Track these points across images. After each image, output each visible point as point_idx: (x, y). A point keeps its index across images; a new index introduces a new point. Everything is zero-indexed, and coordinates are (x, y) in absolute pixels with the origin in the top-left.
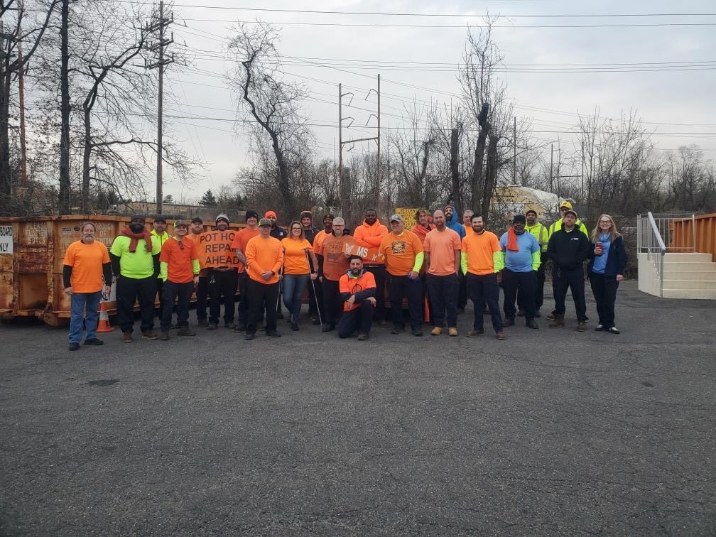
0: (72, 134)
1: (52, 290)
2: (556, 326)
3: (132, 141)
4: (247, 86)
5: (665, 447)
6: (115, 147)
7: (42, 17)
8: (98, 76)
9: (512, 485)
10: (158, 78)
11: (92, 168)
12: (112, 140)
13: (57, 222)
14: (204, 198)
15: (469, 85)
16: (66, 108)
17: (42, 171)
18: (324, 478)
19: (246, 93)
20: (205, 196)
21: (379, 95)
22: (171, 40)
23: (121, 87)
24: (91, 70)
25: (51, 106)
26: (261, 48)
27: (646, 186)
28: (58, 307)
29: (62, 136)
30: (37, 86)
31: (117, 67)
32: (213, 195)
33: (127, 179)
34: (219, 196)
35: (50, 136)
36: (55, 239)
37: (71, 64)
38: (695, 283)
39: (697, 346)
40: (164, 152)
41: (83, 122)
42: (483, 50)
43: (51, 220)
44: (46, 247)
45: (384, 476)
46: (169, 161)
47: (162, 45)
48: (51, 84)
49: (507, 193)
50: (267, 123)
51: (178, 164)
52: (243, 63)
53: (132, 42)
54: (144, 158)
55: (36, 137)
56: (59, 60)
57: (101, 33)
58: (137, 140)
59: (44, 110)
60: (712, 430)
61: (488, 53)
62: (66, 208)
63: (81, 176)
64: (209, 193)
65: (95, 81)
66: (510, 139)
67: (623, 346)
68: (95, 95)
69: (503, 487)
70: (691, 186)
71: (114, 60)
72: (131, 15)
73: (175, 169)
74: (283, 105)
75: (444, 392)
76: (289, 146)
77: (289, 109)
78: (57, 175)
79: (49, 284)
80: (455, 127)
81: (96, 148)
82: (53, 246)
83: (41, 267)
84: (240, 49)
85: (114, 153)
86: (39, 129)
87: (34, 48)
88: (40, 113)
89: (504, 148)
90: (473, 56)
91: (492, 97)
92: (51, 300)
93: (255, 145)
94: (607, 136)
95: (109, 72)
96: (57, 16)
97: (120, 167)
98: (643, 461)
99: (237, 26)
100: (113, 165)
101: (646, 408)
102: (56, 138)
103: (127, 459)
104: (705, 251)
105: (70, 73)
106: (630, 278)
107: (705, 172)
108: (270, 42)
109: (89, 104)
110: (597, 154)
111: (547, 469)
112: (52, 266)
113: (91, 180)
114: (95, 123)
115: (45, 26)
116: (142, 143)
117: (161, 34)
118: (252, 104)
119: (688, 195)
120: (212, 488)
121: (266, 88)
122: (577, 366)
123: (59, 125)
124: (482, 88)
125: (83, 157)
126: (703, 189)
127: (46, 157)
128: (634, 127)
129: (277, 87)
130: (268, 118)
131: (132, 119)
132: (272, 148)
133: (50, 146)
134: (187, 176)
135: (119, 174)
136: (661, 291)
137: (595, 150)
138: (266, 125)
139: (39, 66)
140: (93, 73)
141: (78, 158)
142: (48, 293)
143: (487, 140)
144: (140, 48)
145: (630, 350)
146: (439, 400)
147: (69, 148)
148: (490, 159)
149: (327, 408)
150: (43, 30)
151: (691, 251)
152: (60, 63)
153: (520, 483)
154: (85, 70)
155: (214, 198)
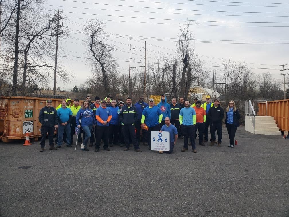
0: (19, 62)
1: (6, 127)
2: (212, 145)
3: (44, 65)
4: (92, 45)
5: (251, 197)
6: (37, 68)
7: (9, 15)
8: (31, 39)
9: (189, 213)
10: (56, 41)
11: (27, 76)
12: (35, 65)
13: (10, 99)
14: (74, 89)
15: (180, 48)
16: (17, 52)
17: (6, 77)
18: (113, 210)
19: (91, 48)
20: (74, 88)
21: (145, 49)
22: (62, 25)
23: (40, 44)
24: (28, 37)
25: (10, 51)
26: (98, 30)
27: (250, 88)
28: (8, 135)
29: (15, 63)
30: (5, 42)
31: (39, 36)
32: (77, 88)
33: (41, 81)
34: (80, 88)
35: (10, 63)
36: (9, 106)
37: (20, 34)
38: (267, 128)
39: (266, 154)
40: (57, 70)
41: (24, 57)
42: (185, 34)
43: (7, 99)
44: (4, 109)
45: (138, 209)
46: (59, 74)
47: (58, 27)
48: (11, 42)
49: (194, 90)
50: (100, 60)
51: (63, 75)
52: (90, 36)
53: (45, 26)
54: (49, 73)
55: (4, 63)
56: (15, 32)
57: (33, 22)
58: (46, 65)
59: (8, 52)
60: (270, 190)
61: (187, 35)
62: (15, 92)
63: (22, 79)
64: (76, 86)
65: (29, 41)
66: (196, 69)
67: (238, 154)
68: (29, 47)
69: (186, 214)
70: (267, 88)
71: (38, 33)
72: (45, 15)
73: (61, 77)
74: (106, 53)
75: (165, 173)
76: (108, 69)
77: (108, 55)
78: (12, 79)
79: (5, 125)
80: (174, 64)
81: (28, 68)
82: (7, 109)
83: (2, 118)
84: (89, 30)
85: (36, 70)
86: (6, 60)
87: (5, 27)
88: (6, 53)
89: (194, 73)
90: (182, 36)
91: (189, 52)
92: (5, 131)
93: (94, 69)
94: (234, 69)
95: (35, 38)
96: (15, 15)
97: (38, 76)
98: (242, 203)
99: (88, 21)
100: (36, 75)
101: (245, 180)
102: (12, 64)
103: (31, 201)
104: (271, 116)
105: (19, 38)
106: (243, 125)
107: (273, 83)
108: (102, 28)
109: (27, 50)
110: (230, 76)
111: (204, 207)
112: (6, 118)
113: (26, 81)
114: (29, 58)
115: (10, 18)
116: (48, 66)
117: (58, 23)
118: (93, 52)
119: (266, 92)
120: (66, 215)
121: (99, 46)
122: (219, 162)
123: (14, 58)
124: (185, 49)
125: (23, 72)
126: (272, 90)
127: (7, 71)
128: (244, 66)
129: (104, 46)
130: (100, 58)
131: (44, 57)
132: (101, 70)
133: (9, 67)
134: (66, 80)
135: (38, 79)
136: (254, 131)
137: (229, 74)
138: (99, 61)
139: (6, 34)
140: (29, 38)
141: (21, 72)
142: (4, 128)
143: (187, 69)
144: (48, 28)
145: (240, 156)
146: (163, 177)
147: (17, 68)
148: (188, 77)
149: (117, 180)
150: (9, 20)
151: (266, 115)
152: (15, 33)
153: (193, 212)
154: (25, 36)
155: (77, 89)
